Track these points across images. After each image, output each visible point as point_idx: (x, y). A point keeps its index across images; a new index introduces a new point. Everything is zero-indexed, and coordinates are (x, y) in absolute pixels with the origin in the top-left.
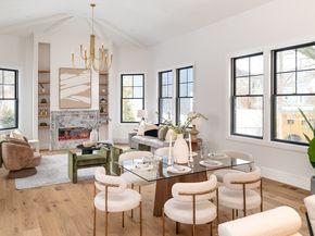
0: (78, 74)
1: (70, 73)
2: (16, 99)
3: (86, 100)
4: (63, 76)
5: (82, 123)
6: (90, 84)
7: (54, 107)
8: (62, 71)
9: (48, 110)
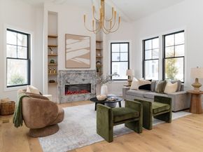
0: (81, 40)
1: (74, 39)
2: (28, 59)
3: (86, 61)
4: (69, 41)
5: (83, 80)
6: (89, 48)
7: (61, 66)
8: (67, 36)
9: (56, 70)
